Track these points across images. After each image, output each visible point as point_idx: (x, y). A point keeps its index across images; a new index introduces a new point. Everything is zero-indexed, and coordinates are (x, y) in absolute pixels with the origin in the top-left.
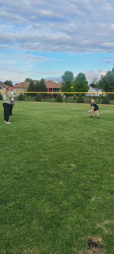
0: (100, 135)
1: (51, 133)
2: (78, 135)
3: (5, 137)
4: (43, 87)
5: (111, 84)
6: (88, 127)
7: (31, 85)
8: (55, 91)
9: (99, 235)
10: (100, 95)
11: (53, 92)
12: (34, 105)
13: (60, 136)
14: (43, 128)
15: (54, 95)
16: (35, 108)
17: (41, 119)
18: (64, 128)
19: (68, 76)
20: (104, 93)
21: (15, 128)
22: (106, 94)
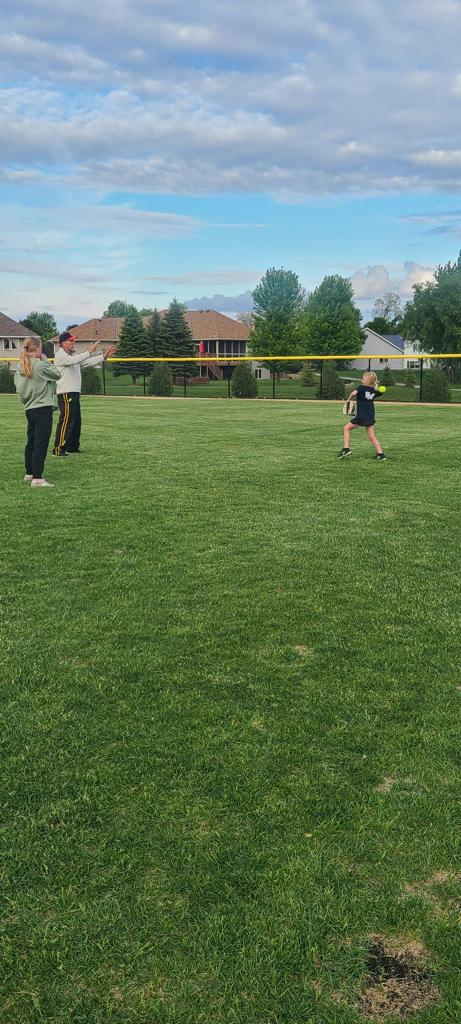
0: (413, 526)
1: (214, 524)
2: (321, 530)
3: (28, 539)
4: (179, 336)
5: (453, 319)
6: (363, 495)
7: (129, 331)
8: (229, 351)
9: (413, 927)
10: (411, 365)
11: (220, 356)
12: (142, 412)
13: (251, 534)
14: (179, 502)
15: (221, 367)
16: (147, 423)
17: (174, 465)
18: (267, 499)
19: (278, 289)
20: (425, 355)
21: (68, 503)
22: (434, 359)
